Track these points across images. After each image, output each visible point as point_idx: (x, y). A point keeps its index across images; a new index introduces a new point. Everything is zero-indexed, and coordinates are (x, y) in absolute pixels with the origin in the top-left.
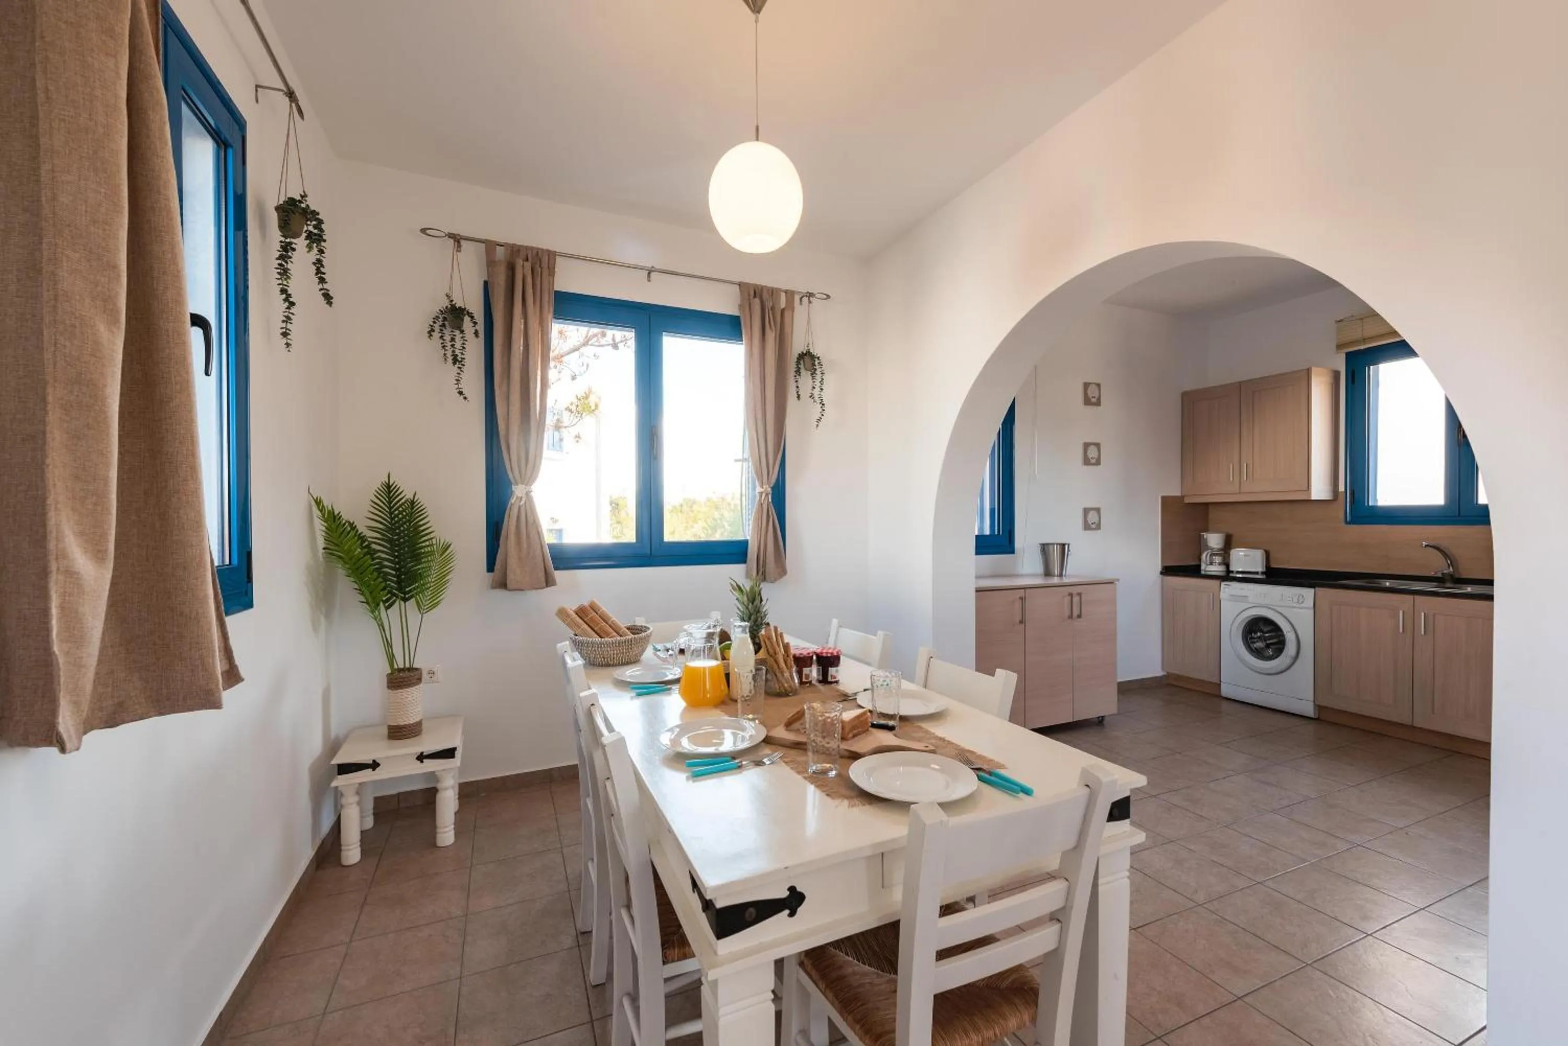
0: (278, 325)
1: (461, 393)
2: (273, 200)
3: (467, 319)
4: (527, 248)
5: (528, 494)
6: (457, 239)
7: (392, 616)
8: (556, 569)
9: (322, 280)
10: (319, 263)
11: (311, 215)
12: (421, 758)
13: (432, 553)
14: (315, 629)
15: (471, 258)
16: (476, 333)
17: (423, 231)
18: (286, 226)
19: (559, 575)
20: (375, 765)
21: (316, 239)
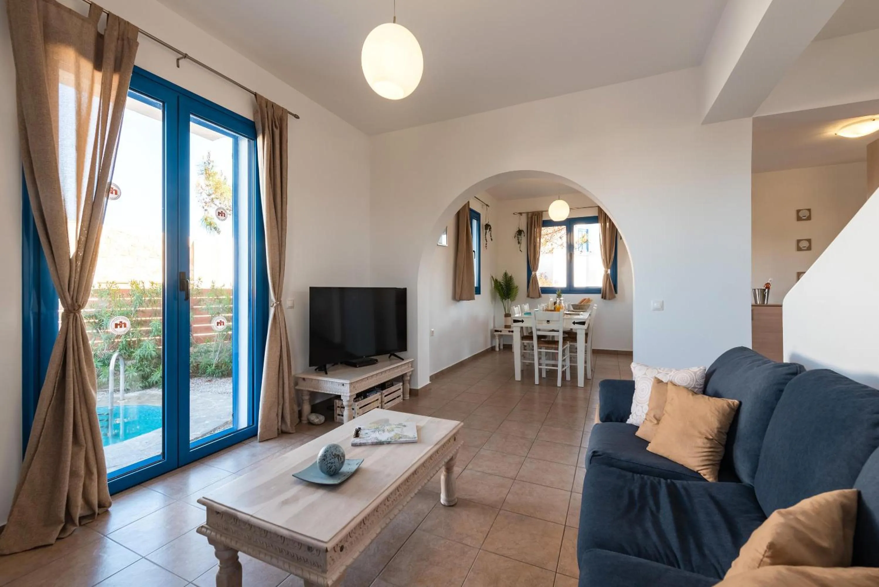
0: (485, 245)
1: (521, 250)
2: (485, 224)
3: (522, 232)
4: (536, 212)
5: (535, 274)
6: (521, 214)
7: (505, 302)
8: (542, 293)
9: (491, 236)
10: (491, 234)
11: (489, 226)
12: (509, 331)
13: (514, 288)
14: (492, 303)
15: (524, 217)
16: (524, 235)
17: (514, 214)
18: (486, 229)
19: (543, 295)
20: (501, 331)
21: (490, 229)
